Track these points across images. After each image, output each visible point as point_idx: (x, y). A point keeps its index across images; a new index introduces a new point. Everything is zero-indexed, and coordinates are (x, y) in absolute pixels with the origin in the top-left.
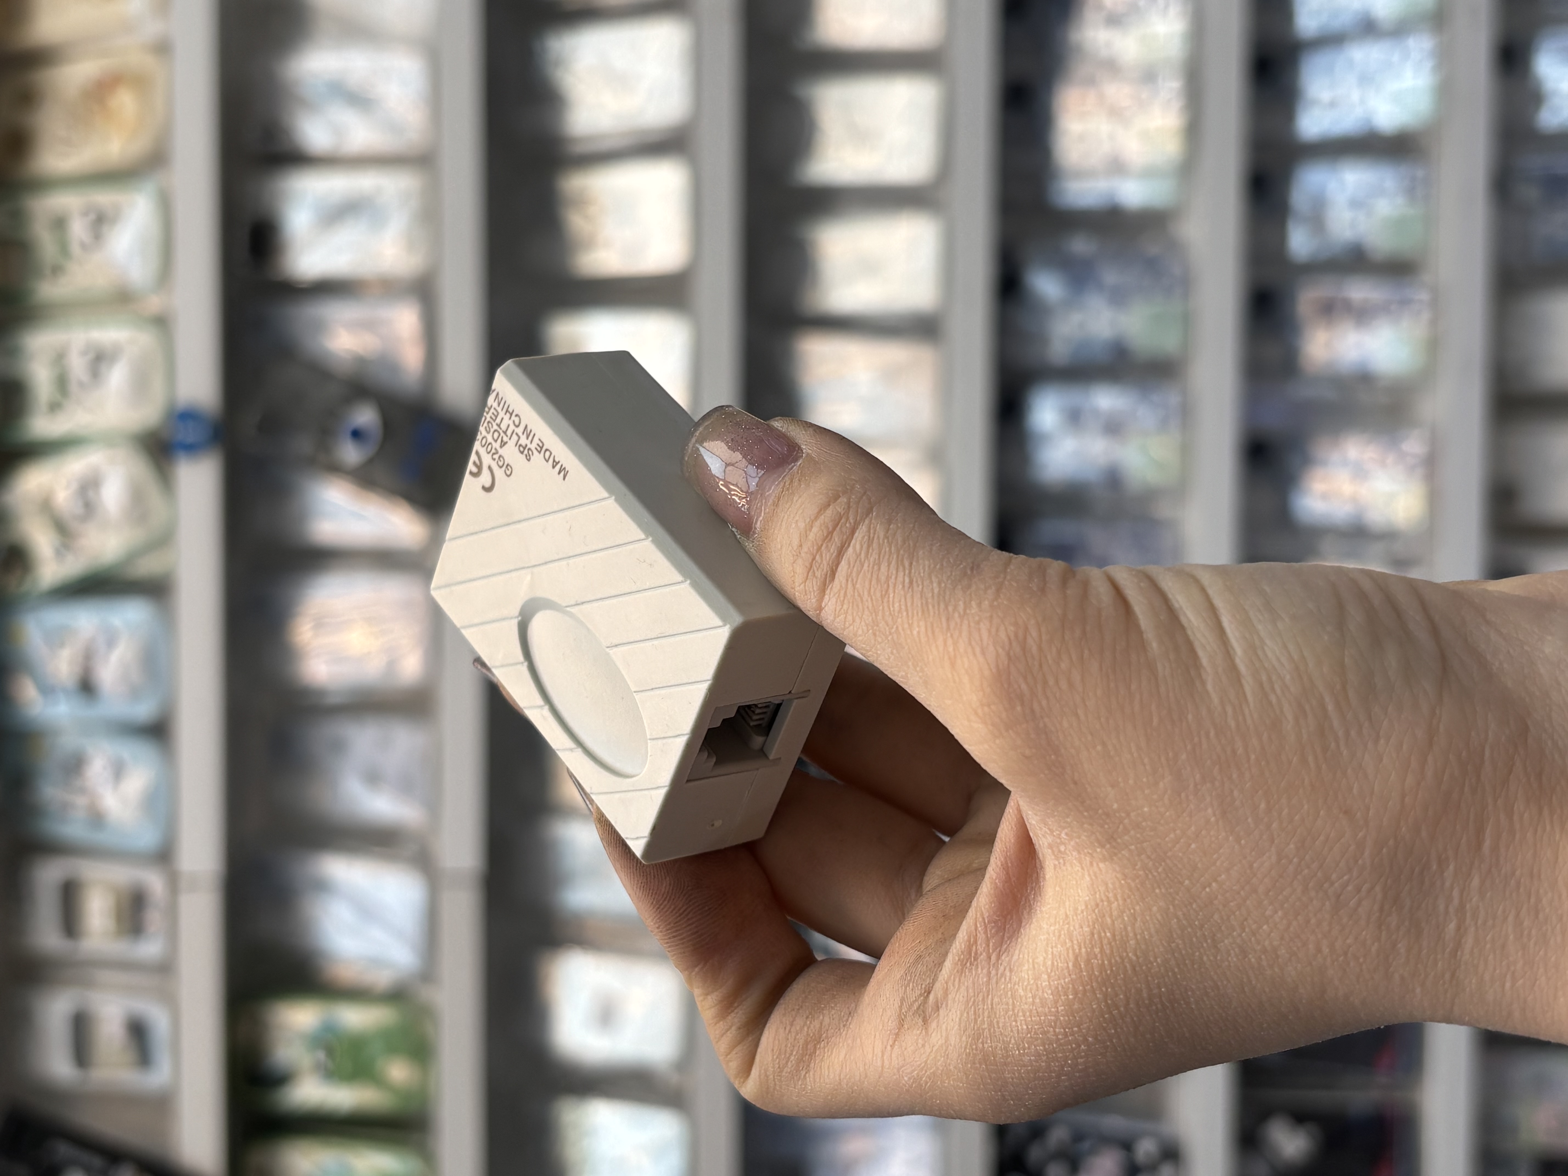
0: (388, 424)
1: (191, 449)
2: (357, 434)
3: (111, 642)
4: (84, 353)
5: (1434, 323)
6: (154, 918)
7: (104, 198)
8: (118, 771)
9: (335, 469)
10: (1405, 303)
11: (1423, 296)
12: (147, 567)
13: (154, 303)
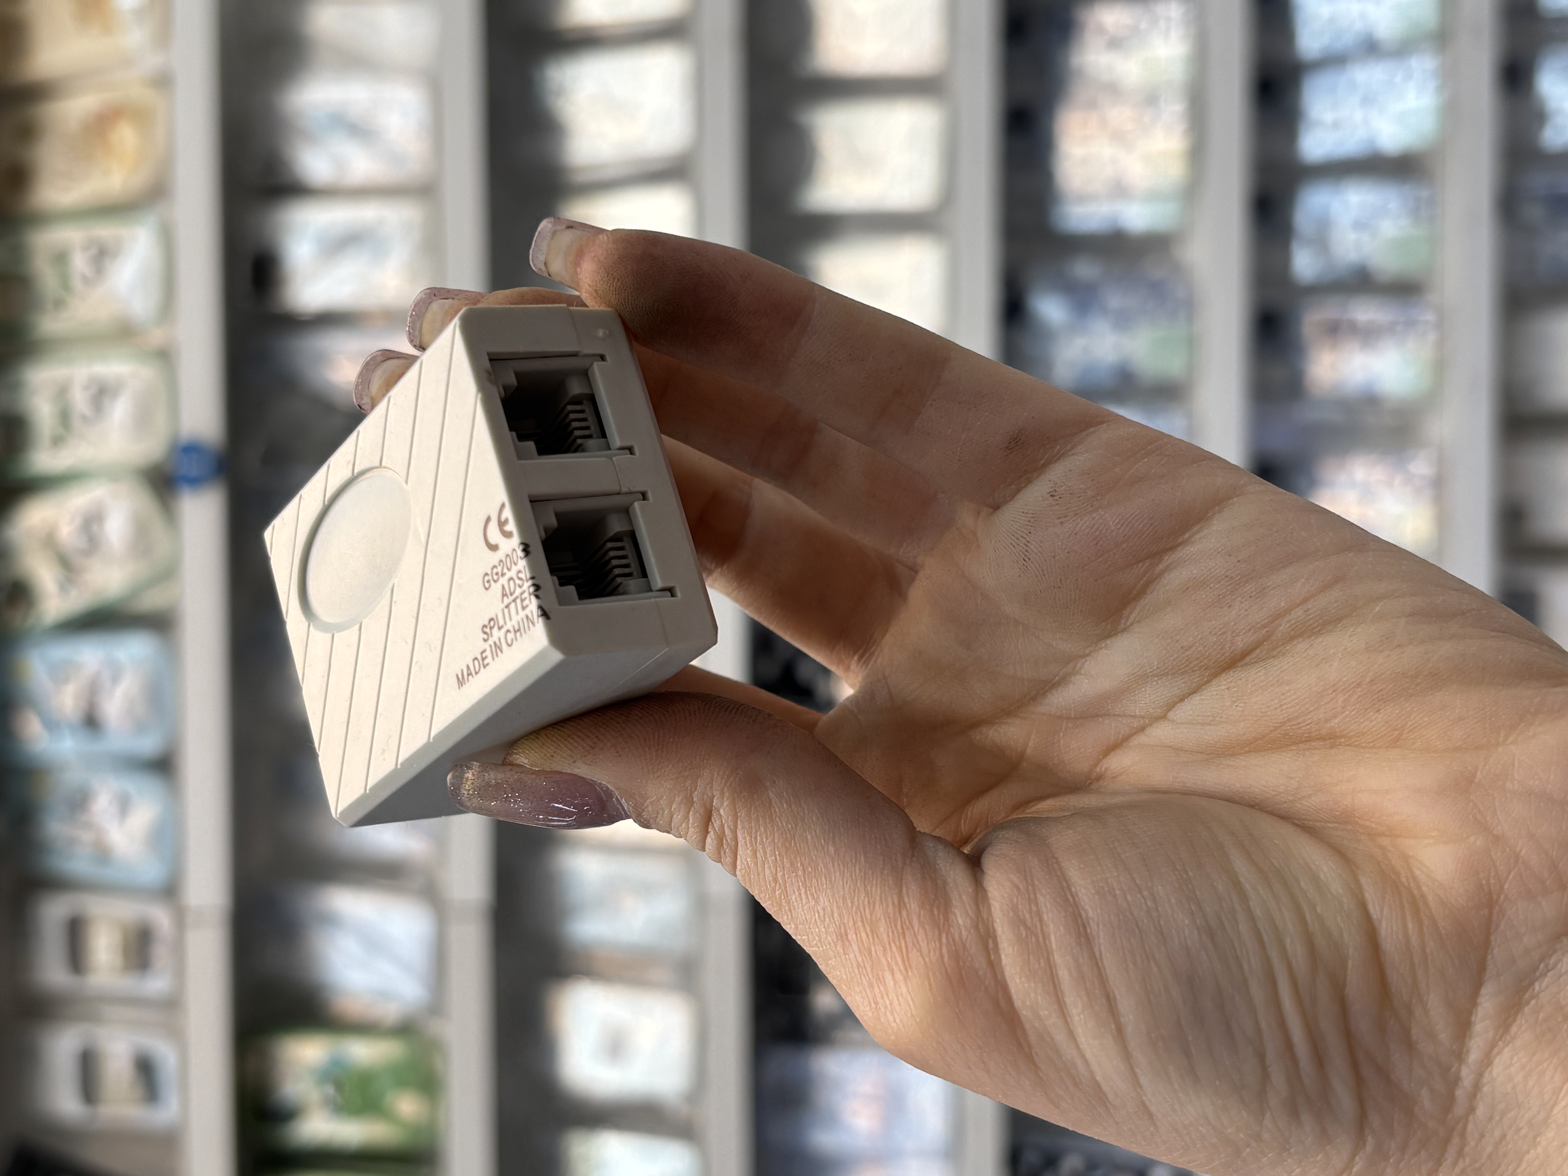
1: (195, 482)
3: (116, 678)
4: (86, 388)
5: (1440, 344)
6: (161, 953)
7: (105, 231)
8: (124, 805)
10: (1411, 324)
11: (1429, 317)
12: (152, 601)
13: (157, 337)
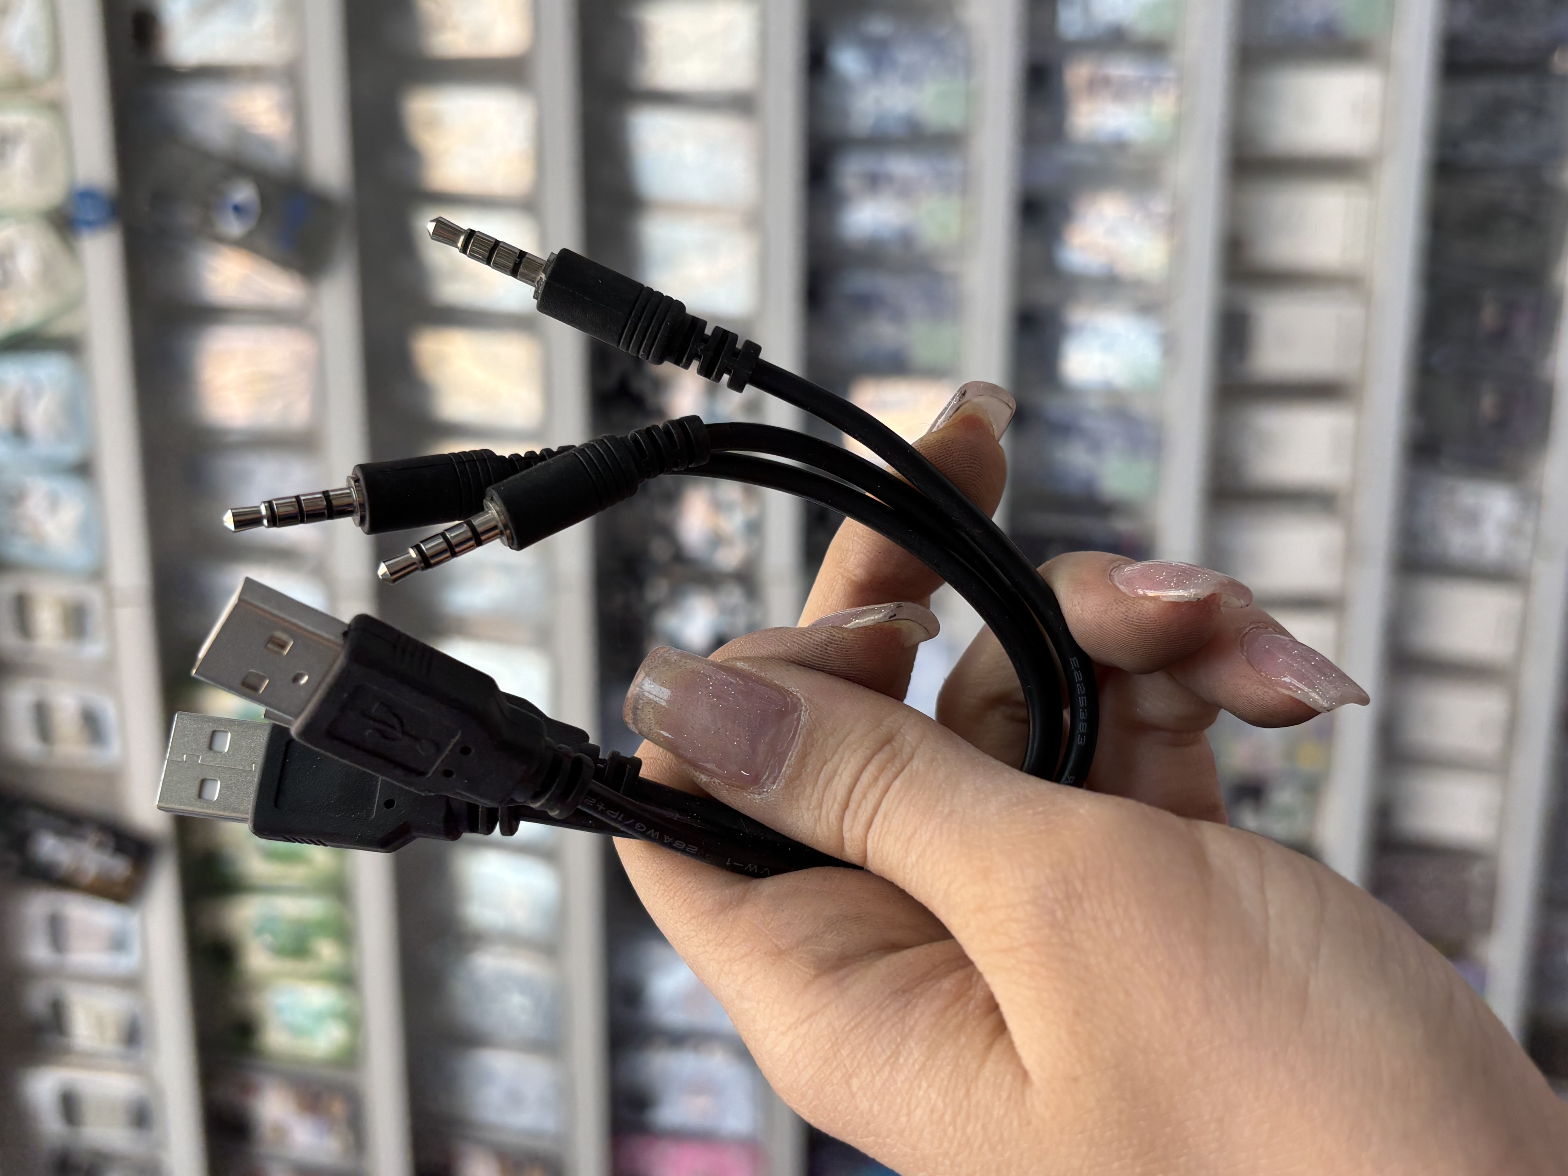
0: (264, 199)
1: (91, 224)
2: (238, 209)
3: (38, 393)
5: (1180, 99)
8: (54, 504)
9: (221, 240)
10: (1157, 80)
11: (1171, 74)
12: (62, 327)
13: (50, 90)
